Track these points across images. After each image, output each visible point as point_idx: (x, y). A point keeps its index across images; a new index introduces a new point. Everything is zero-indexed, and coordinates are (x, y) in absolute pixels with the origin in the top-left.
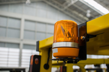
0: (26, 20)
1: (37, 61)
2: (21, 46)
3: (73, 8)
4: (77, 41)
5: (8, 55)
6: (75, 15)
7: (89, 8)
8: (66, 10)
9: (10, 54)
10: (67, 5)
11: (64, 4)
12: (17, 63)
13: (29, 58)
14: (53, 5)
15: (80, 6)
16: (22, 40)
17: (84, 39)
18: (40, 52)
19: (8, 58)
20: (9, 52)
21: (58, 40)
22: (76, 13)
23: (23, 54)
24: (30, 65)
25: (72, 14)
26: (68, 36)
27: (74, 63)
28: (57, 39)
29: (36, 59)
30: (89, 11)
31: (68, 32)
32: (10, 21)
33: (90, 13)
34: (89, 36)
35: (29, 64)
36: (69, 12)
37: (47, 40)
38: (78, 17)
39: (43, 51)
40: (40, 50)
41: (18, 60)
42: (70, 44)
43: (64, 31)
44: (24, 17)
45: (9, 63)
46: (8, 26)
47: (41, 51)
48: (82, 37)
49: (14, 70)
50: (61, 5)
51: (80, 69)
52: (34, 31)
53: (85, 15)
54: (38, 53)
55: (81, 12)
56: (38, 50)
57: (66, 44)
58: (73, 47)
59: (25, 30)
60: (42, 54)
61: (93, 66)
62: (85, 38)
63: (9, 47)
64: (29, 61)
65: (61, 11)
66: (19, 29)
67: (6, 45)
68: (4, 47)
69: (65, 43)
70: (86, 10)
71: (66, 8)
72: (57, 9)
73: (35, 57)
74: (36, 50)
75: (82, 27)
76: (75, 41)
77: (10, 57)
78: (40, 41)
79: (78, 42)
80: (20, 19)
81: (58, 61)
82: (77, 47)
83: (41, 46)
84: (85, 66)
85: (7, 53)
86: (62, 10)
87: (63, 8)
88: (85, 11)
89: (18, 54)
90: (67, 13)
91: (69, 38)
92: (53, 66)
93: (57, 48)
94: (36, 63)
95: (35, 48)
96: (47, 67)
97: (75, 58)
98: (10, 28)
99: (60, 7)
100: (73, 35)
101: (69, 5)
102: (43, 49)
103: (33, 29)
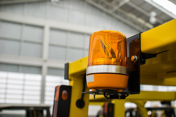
0: (52, 29)
1: (65, 94)
2: (45, 70)
3: (127, 8)
4: (126, 64)
5: (24, 85)
6: (131, 20)
7: (154, 9)
8: (116, 12)
9: (27, 83)
10: (118, 3)
11: (114, 2)
12: (38, 98)
13: (54, 89)
14: (95, 4)
15: (139, 6)
16: (45, 61)
17: (136, 60)
18: (70, 80)
19: (23, 90)
20: (24, 80)
21: (95, 61)
22: (133, 17)
23: (47, 84)
24: (54, 101)
25: (126, 18)
26: (110, 55)
27: (120, 98)
28: (93, 60)
29: (64, 92)
30: (153, 14)
31: (112, 49)
32: (27, 29)
33: (156, 17)
34: (145, 56)
35: (53, 99)
36: (121, 14)
37: (81, 61)
38: (135, 23)
39: (75, 79)
40: (70, 77)
41: (39, 93)
42: (113, 69)
43: (105, 48)
44: (48, 24)
45: (25, 97)
46: (24, 38)
47: (72, 79)
48: (133, 58)
49: (32, 109)
50: (109, 4)
51: (138, 108)
52: (65, 47)
53: (147, 20)
54: (67, 83)
55: (140, 15)
56: (67, 77)
57: (108, 69)
58: (118, 72)
59: (51, 45)
60: (74, 84)
61: (158, 104)
62: (138, 59)
63: (24, 72)
64: (53, 94)
65: (108, 14)
66: (41, 44)
67: (21, 68)
68: (18, 71)
69: (106, 66)
70: (149, 12)
71: (116, 8)
72: (101, 11)
73: (63, 88)
74: (63, 78)
75: (134, 41)
76: (121, 64)
77: (26, 87)
78: (70, 63)
79: (126, 66)
80: (42, 27)
81: (94, 95)
82: (125, 73)
83: (72, 71)
84: (145, 103)
85: (22, 82)
86: (110, 12)
87: (112, 8)
88: (147, 14)
89: (39, 84)
90: (118, 17)
91: (113, 59)
92: (90, 103)
93: (93, 75)
94: (64, 98)
95: (63, 73)
96: (81, 104)
97: (121, 91)
98: (26, 42)
99: (107, 7)
100: (120, 54)
101: (122, 4)
102: (74, 75)
103: (63, 44)
